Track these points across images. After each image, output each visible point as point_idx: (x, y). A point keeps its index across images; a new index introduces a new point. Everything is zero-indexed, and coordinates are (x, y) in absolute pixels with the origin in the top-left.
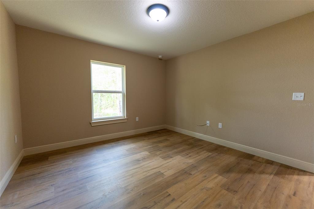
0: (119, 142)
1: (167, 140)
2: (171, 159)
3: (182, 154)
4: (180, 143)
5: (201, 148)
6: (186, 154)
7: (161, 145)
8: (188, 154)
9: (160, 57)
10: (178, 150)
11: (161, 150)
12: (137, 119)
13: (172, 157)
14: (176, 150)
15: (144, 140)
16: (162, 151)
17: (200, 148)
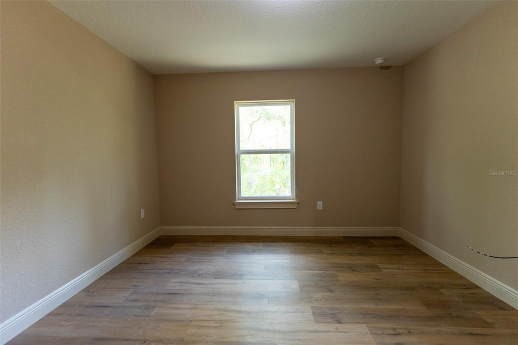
0: (274, 244)
1: (374, 268)
2: (332, 327)
3: (379, 326)
4: (407, 289)
5: (472, 334)
6: (394, 332)
7: (345, 277)
8: (399, 334)
9: (379, 61)
10: (380, 307)
11: (331, 291)
12: (320, 205)
13: (340, 322)
14: (371, 306)
15: (321, 252)
16: (332, 294)
17: (468, 330)
